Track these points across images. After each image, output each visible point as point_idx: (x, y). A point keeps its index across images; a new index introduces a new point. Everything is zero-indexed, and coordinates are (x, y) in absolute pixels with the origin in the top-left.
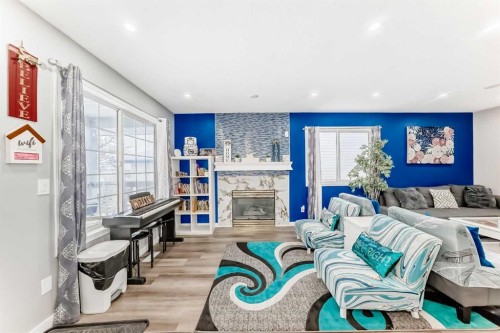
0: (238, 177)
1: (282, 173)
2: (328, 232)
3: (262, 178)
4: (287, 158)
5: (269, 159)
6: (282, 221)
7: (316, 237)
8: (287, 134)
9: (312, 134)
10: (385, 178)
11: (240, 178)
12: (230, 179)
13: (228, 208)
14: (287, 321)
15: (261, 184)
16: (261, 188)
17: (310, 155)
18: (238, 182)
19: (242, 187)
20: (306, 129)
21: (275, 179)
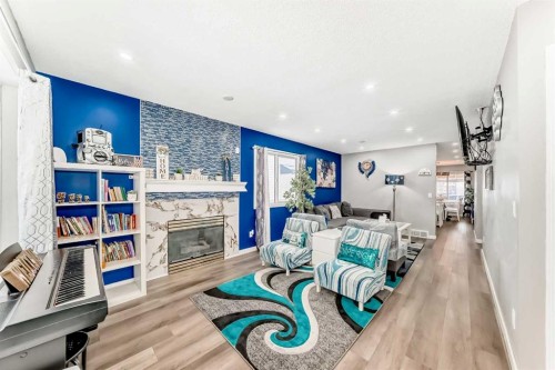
0: (177, 201)
1: (232, 195)
2: (301, 251)
3: (210, 201)
4: (237, 177)
5: (220, 178)
6: (232, 251)
7: (295, 256)
8: (238, 150)
9: (261, 154)
10: (311, 198)
11: (181, 202)
12: (164, 204)
13: (161, 247)
14: (343, 336)
15: (209, 210)
16: (208, 214)
17: (258, 176)
18: (177, 207)
19: (183, 215)
20: (255, 147)
21: (225, 202)
